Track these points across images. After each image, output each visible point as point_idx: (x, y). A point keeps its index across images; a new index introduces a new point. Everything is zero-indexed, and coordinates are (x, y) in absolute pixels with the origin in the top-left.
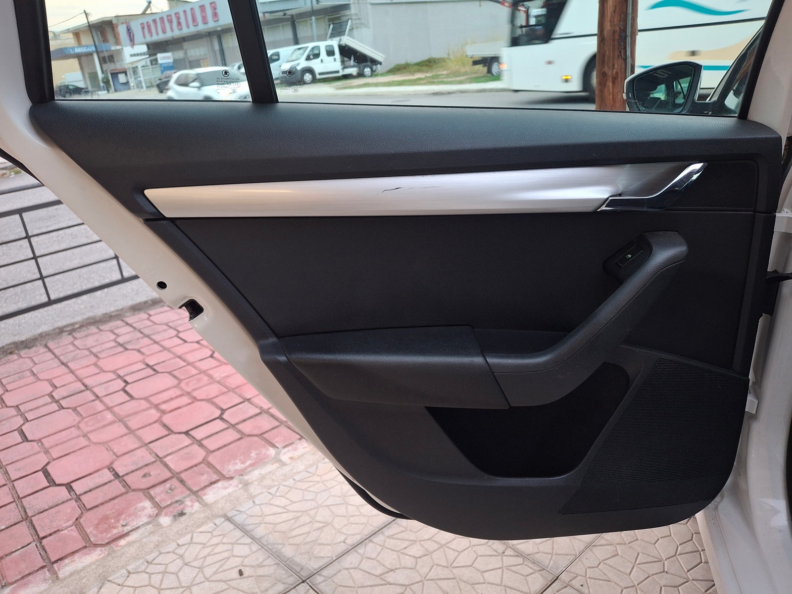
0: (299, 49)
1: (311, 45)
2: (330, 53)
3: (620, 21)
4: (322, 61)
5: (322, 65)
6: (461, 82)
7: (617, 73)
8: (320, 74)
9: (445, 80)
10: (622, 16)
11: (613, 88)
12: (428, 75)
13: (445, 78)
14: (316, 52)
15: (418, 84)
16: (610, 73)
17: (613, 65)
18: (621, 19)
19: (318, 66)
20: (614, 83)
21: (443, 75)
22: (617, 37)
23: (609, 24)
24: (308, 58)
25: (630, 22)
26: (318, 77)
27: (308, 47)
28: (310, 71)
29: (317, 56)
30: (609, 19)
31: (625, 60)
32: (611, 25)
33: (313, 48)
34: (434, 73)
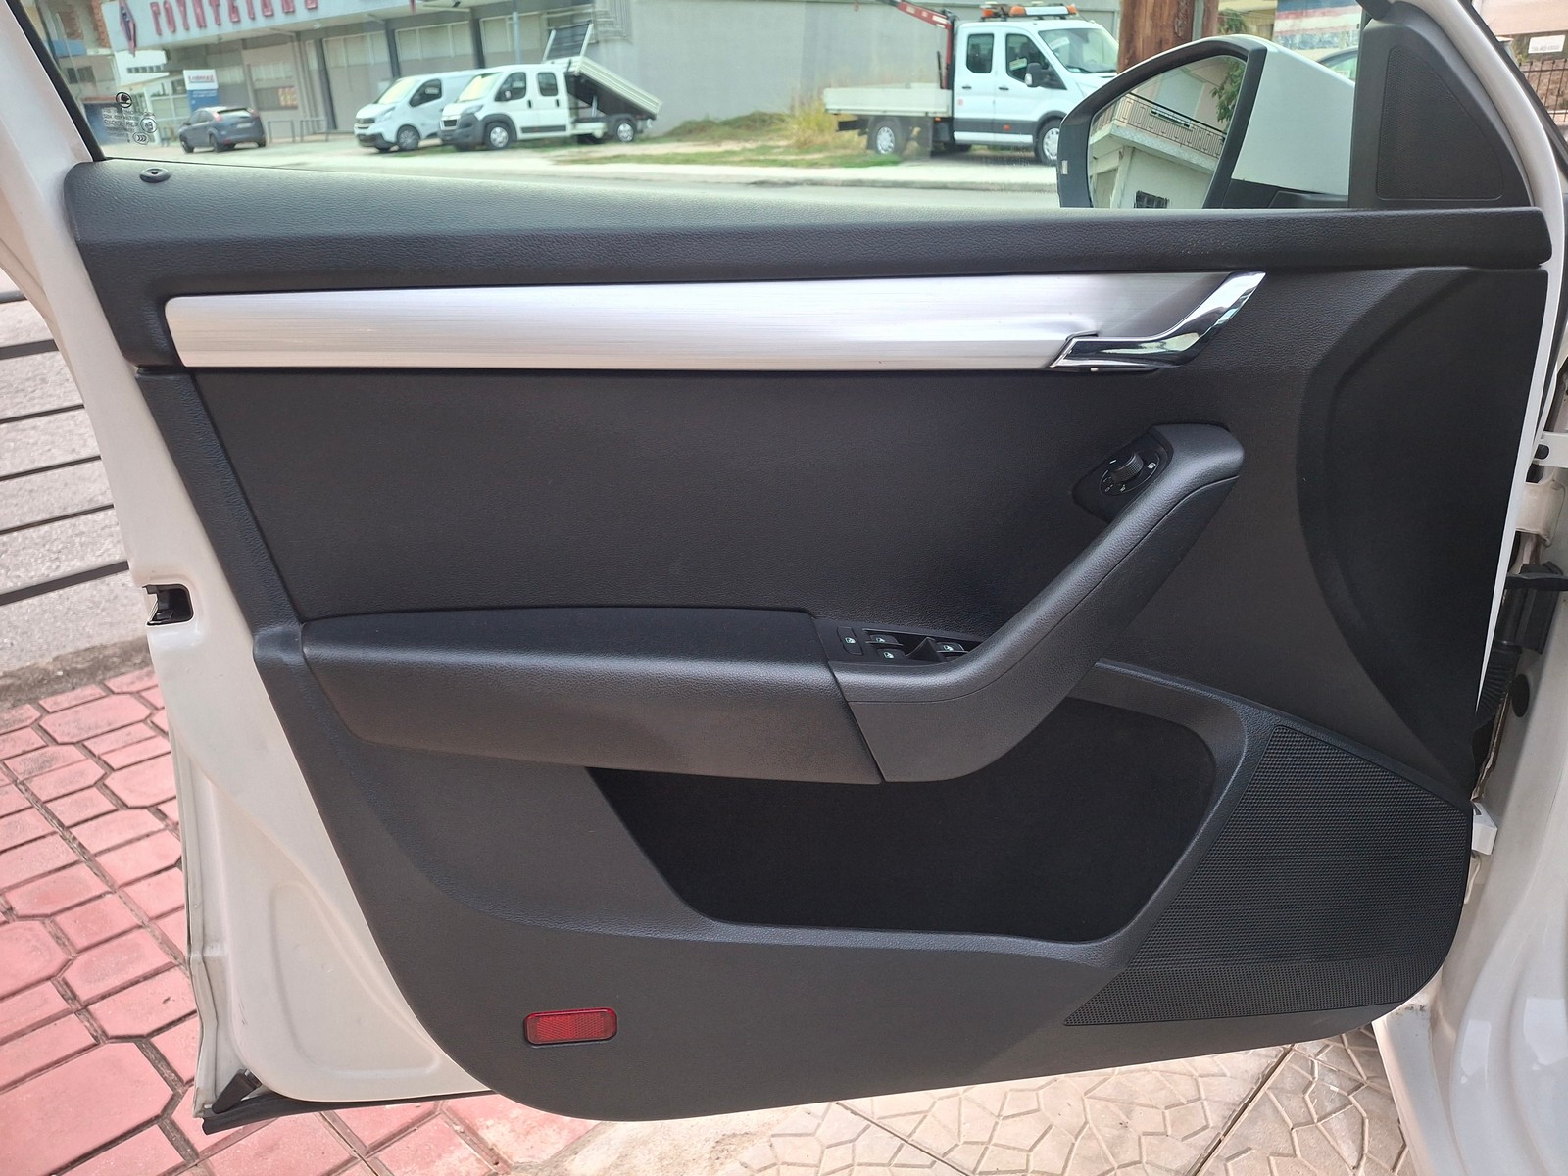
0: (484, 76)
1: (507, 70)
2: (548, 88)
4: (530, 104)
5: (530, 112)
6: (813, 164)
8: (525, 130)
9: (780, 157)
13: (781, 153)
14: (518, 84)
15: (725, 163)
19: (520, 113)
21: (779, 147)
23: (1148, 23)
24: (500, 97)
26: (521, 136)
27: (502, 73)
28: (505, 122)
29: (519, 93)
30: (1150, 9)
33: (512, 77)
34: (760, 143)
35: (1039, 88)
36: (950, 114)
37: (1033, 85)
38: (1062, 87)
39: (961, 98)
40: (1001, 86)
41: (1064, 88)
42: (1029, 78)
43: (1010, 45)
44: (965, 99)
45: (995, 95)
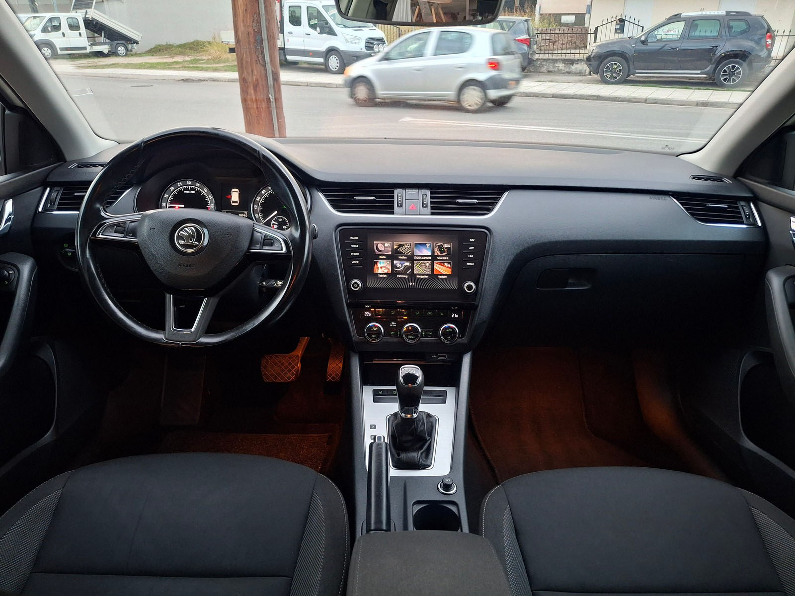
0: (35, 17)
1: (48, 15)
2: (74, 27)
3: (253, 22)
4: (63, 34)
5: (64, 39)
6: (216, 70)
7: (257, 80)
8: (62, 49)
9: (204, 66)
10: (255, 16)
11: (255, 95)
12: (187, 59)
13: (204, 63)
14: (55, 23)
15: (175, 69)
16: (250, 80)
17: (252, 71)
18: (254, 20)
19: (55, 38)
20: (255, 90)
21: (203, 60)
22: (252, 40)
23: (242, 25)
24: (45, 30)
25: (264, 24)
26: (60, 52)
27: (45, 17)
28: (50, 45)
29: (57, 28)
30: (242, 19)
31: (265, 66)
32: (244, 26)
33: (51, 20)
34: (192, 58)
35: (324, 35)
36: (283, 46)
37: (321, 33)
38: (335, 34)
39: (288, 38)
40: (306, 33)
41: (337, 35)
42: (318, 29)
43: (310, 12)
44: (291, 39)
45: (304, 37)
